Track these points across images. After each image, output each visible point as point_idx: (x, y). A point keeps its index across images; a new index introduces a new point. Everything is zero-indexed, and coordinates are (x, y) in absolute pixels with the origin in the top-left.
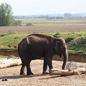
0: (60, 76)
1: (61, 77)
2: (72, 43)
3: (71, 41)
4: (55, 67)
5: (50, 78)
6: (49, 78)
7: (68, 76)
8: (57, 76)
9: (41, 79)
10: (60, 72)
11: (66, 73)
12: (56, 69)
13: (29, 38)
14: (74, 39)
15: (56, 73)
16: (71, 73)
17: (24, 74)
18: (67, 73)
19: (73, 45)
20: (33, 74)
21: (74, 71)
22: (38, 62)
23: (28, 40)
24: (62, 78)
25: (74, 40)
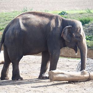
0: (67, 83)
1: (69, 85)
2: (87, 28)
3: (86, 25)
4: (58, 68)
5: (50, 85)
6: (48, 86)
7: (80, 82)
8: (62, 82)
9: (35, 87)
10: (67, 76)
11: (77, 78)
12: (60, 71)
13: (23, 19)
14: (90, 21)
15: (60, 78)
16: (86, 78)
17: (7, 79)
18: (79, 77)
19: (89, 32)
20: (22, 79)
21: (91, 75)
22: (31, 59)
23: (21, 21)
24: (71, 85)
25: (90, 24)
